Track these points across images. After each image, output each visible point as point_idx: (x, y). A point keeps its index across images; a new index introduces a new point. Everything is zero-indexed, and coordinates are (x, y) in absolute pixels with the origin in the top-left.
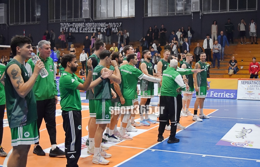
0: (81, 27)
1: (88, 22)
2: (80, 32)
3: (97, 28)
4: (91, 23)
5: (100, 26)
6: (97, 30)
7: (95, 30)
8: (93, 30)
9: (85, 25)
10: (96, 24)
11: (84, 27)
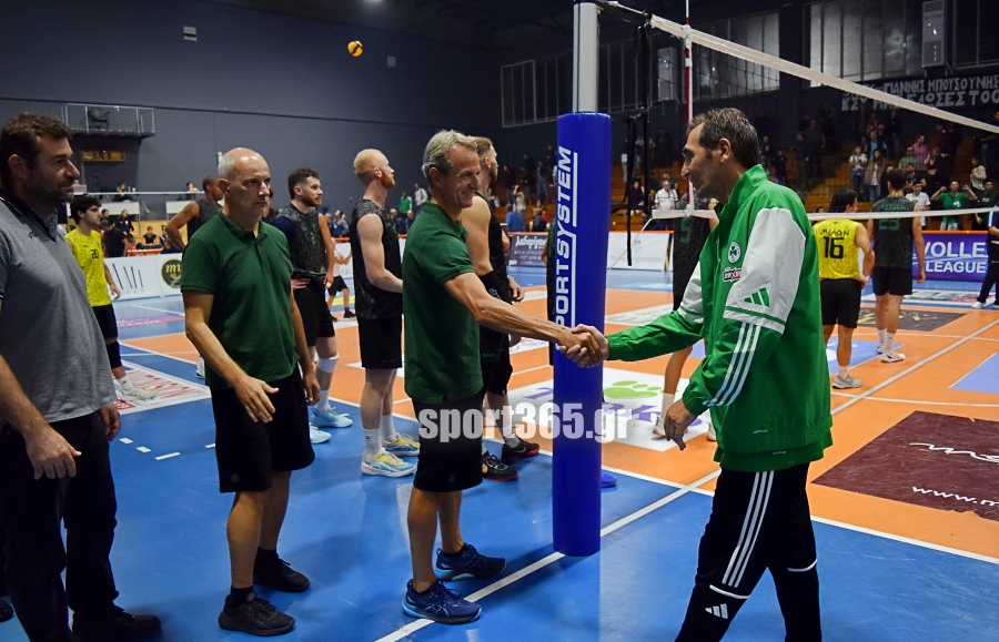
0: (911, 93)
1: (936, 78)
3: (967, 93)
4: (947, 78)
5: (980, 85)
6: (967, 98)
7: (961, 98)
8: (954, 98)
9: (926, 87)
10: (965, 80)
11: (922, 91)
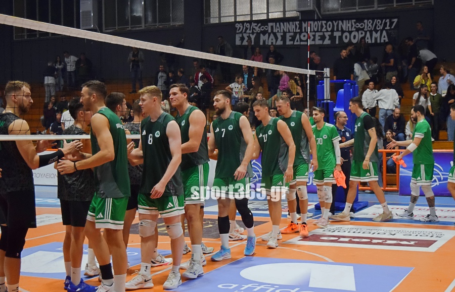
0: (289, 32)
1: (308, 20)
2: (288, 43)
3: (332, 34)
4: (317, 20)
5: (342, 28)
6: (332, 38)
7: (328, 37)
8: (323, 38)
9: (300, 28)
10: (330, 23)
11: (298, 31)
